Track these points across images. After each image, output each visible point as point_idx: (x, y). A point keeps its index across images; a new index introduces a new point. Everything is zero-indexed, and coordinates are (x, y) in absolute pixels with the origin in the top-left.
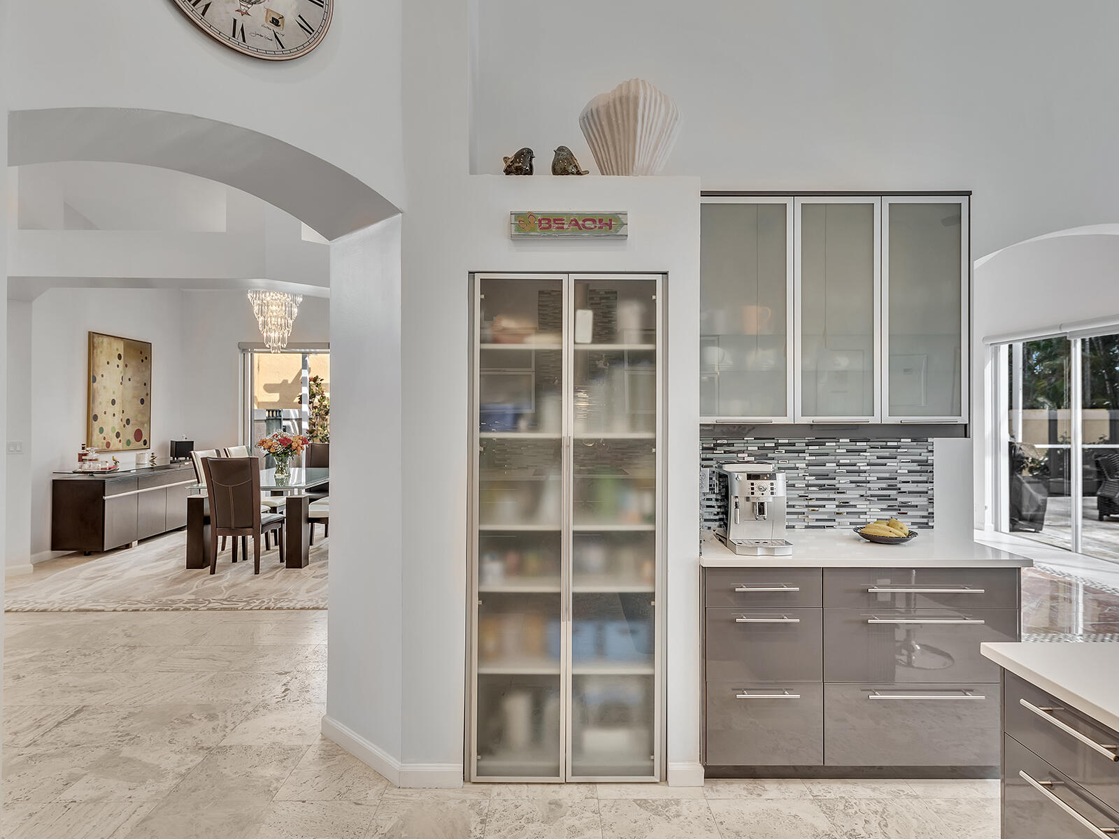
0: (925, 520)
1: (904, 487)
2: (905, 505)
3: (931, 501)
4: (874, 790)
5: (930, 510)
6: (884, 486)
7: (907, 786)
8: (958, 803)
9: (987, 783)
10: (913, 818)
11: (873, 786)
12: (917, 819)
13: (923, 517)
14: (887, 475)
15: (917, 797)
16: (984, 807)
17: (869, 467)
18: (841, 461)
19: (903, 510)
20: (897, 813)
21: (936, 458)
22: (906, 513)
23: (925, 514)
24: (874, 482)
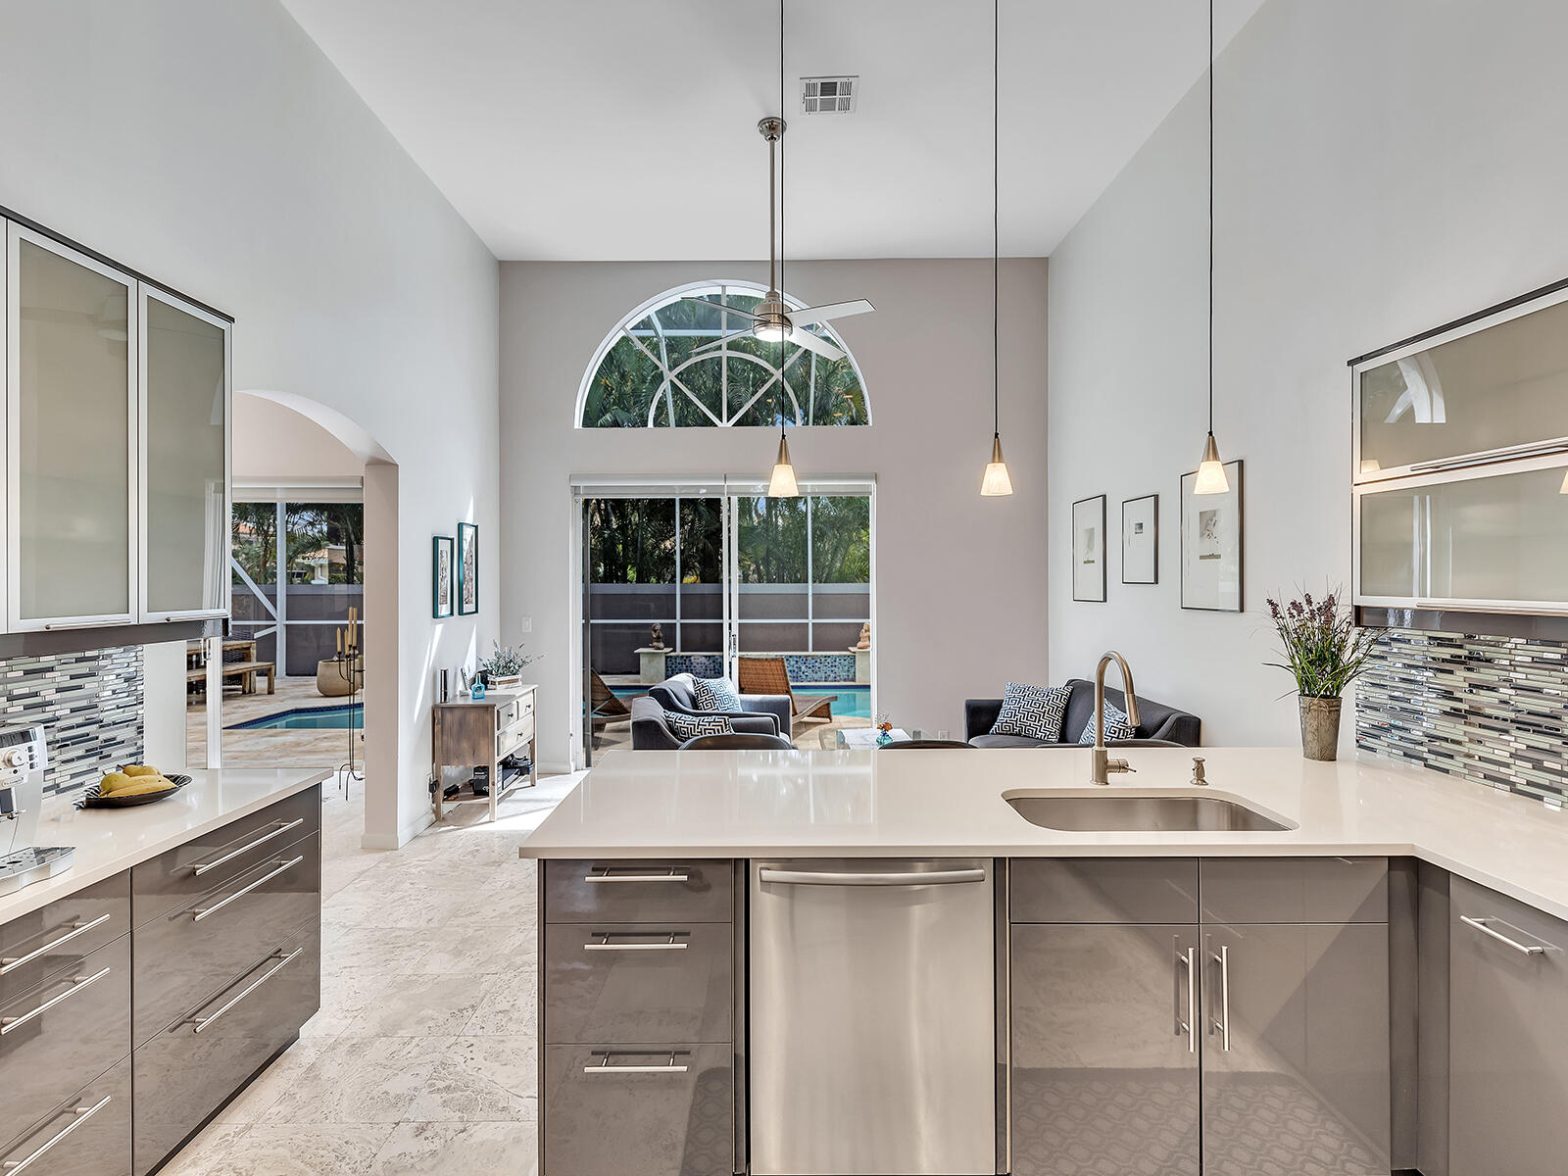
0: (133, 760)
1: (107, 717)
2: (110, 742)
3: (140, 729)
4: (194, 1163)
5: (139, 743)
6: (80, 720)
7: (223, 1127)
8: (293, 1096)
9: (289, 1054)
10: (274, 1148)
11: (188, 1161)
12: (279, 1146)
13: (131, 755)
14: (84, 703)
15: (249, 1127)
16: (316, 1077)
17: (58, 696)
18: (15, 692)
19: (106, 752)
20: (253, 1161)
21: (148, 671)
22: (110, 755)
23: (133, 750)
24: (66, 717)
